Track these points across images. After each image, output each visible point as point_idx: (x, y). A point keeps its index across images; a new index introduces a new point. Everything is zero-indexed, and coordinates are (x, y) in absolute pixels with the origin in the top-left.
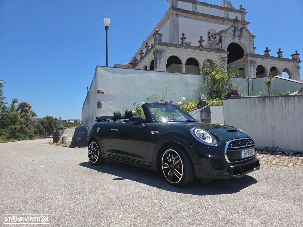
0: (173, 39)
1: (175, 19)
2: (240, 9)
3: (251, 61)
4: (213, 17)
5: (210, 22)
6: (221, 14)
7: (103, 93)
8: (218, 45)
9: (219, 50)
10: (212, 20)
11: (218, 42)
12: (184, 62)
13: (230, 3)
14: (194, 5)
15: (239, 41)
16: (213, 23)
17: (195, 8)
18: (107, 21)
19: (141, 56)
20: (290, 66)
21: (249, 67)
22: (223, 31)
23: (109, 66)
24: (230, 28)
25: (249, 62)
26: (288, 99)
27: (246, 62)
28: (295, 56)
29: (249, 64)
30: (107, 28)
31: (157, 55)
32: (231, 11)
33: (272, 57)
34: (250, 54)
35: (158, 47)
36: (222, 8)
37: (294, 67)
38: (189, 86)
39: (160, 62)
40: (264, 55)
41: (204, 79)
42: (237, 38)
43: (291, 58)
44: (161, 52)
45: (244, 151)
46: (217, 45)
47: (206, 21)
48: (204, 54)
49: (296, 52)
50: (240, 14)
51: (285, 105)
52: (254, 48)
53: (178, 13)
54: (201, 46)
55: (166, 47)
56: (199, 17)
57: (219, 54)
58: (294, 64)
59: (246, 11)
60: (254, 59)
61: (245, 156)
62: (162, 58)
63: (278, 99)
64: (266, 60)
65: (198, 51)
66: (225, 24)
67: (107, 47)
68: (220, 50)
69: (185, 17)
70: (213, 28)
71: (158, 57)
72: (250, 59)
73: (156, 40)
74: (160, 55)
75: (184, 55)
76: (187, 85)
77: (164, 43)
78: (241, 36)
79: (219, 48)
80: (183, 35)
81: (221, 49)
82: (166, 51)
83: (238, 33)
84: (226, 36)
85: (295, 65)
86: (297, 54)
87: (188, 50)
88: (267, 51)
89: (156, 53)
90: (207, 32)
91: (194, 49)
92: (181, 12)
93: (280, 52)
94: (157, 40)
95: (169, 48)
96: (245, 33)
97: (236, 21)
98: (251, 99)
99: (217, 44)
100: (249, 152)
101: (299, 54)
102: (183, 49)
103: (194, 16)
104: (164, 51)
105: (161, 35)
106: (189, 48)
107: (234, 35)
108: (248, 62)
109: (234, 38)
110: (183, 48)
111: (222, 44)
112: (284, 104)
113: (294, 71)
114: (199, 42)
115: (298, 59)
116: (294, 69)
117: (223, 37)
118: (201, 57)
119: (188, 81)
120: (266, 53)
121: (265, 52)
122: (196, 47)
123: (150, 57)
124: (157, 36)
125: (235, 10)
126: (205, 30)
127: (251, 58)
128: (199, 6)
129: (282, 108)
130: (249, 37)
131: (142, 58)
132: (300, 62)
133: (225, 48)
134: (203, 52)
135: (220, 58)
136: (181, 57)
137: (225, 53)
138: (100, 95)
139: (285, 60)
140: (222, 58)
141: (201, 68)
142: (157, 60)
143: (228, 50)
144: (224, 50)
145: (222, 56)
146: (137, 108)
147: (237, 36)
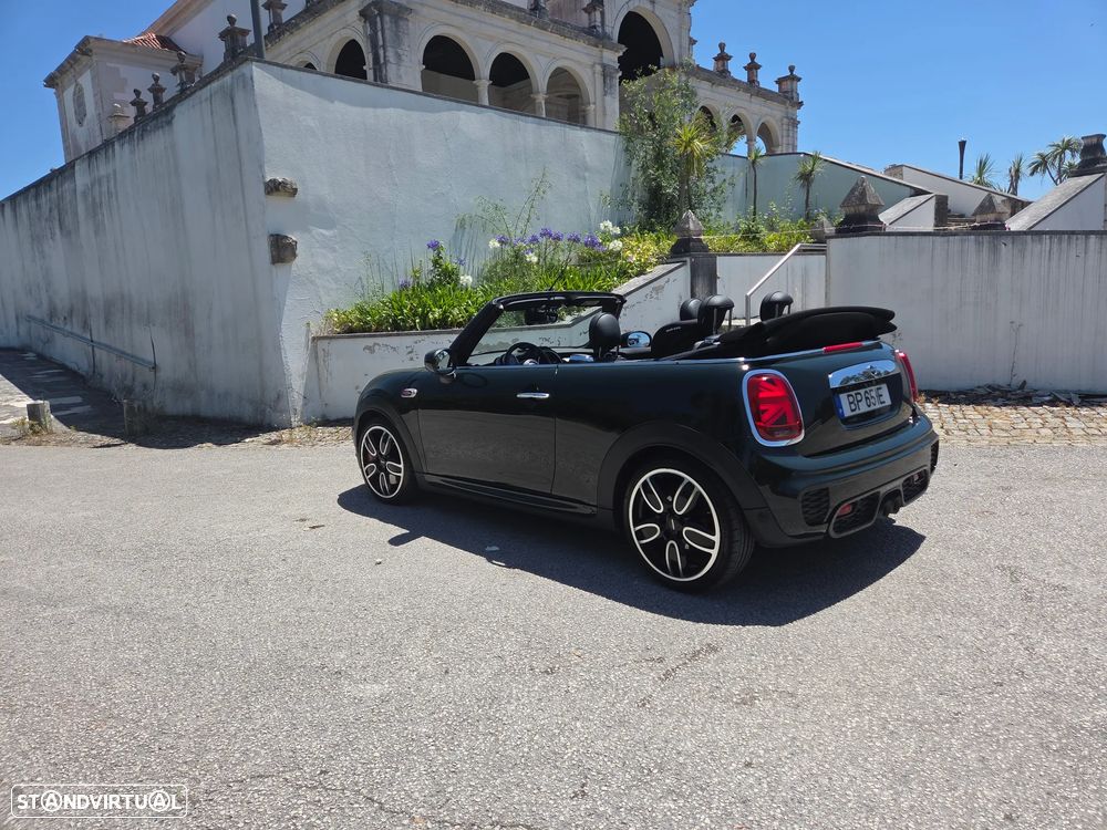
7: (294, 194)
8: (589, 13)
9: (594, 35)
11: (587, 1)
12: (483, 67)
15: (649, 7)
20: (772, 114)
26: (1069, 243)
28: (787, 85)
31: (387, 26)
33: (735, 80)
34: (681, 65)
37: (785, 120)
39: (399, 56)
40: (712, 69)
41: (627, 150)
44: (399, 13)
46: (586, 15)
48: (549, 42)
49: (792, 69)
51: (1059, 259)
52: (693, 42)
54: (536, 7)
57: (595, 51)
58: (783, 109)
60: (693, 82)
62: (406, 41)
63: (1040, 240)
64: (721, 88)
65: (532, 30)
68: (597, 36)
71: (387, 32)
74: (396, 22)
75: (483, 40)
79: (593, 26)
81: (600, 30)
82: (416, 12)
85: (787, 113)
86: (793, 78)
87: (497, 19)
88: (722, 58)
89: (381, 14)
91: (519, 19)
93: (752, 67)
99: (585, 10)
101: (799, 79)
104: (410, 10)
106: (501, 13)
110: (482, 8)
111: (602, 14)
112: (1055, 257)
113: (785, 133)
115: (795, 95)
116: (785, 127)
118: (541, 54)
120: (720, 63)
121: (716, 59)
122: (520, 9)
123: (338, 28)
129: (1049, 268)
132: (801, 104)
133: (613, 28)
134: (547, 35)
135: (598, 68)
136: (472, 48)
137: (612, 48)
138: (277, 201)
139: (766, 95)
140: (604, 66)
141: (541, 98)
142: (384, 47)
143: (621, 40)
144: (609, 38)
145: (605, 61)
146: (436, 263)
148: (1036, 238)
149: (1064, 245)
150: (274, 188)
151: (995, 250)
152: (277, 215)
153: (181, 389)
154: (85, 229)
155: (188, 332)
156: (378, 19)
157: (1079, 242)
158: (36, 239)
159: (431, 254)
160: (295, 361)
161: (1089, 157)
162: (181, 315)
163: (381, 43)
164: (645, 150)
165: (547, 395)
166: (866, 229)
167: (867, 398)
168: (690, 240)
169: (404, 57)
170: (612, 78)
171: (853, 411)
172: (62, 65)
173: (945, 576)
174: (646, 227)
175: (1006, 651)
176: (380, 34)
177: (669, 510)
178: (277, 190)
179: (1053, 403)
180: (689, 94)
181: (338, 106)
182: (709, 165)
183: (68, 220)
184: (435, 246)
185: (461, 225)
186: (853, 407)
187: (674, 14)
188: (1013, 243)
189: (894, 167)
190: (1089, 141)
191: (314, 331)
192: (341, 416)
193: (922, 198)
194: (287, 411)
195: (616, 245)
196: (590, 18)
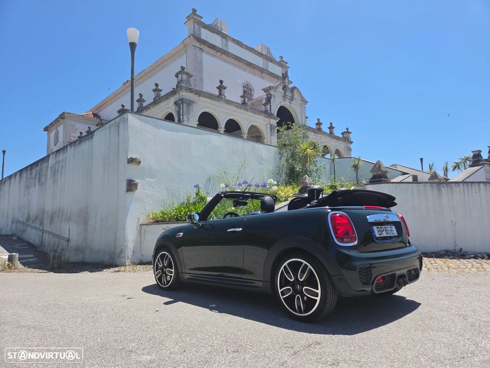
1: (198, 54)
2: (281, 61)
4: (249, 64)
5: (245, 71)
6: (259, 62)
7: (139, 164)
8: (265, 106)
10: (248, 68)
11: (264, 101)
12: (222, 124)
13: (268, 49)
14: (224, 40)
15: (289, 104)
16: (250, 73)
17: (226, 45)
19: (141, 105)
20: (341, 146)
22: (273, 87)
24: (280, 84)
26: (472, 187)
28: (346, 135)
30: (133, 46)
31: (184, 108)
32: (271, 61)
33: (325, 132)
35: (185, 95)
36: (260, 55)
37: (346, 148)
38: (263, 162)
39: (188, 119)
40: (315, 128)
41: (280, 153)
42: (288, 101)
43: (341, 136)
44: (190, 103)
47: (240, 68)
48: (249, 115)
49: (347, 129)
50: (281, 68)
51: (468, 194)
52: (307, 118)
53: (202, 46)
54: (244, 103)
55: (197, 96)
56: (230, 60)
57: (268, 119)
58: (345, 144)
59: (287, 65)
62: (191, 112)
64: (319, 135)
65: (243, 111)
66: (263, 78)
68: (268, 114)
69: (213, 55)
70: (249, 81)
71: (184, 110)
73: (183, 83)
74: (188, 106)
75: (223, 114)
76: (260, 160)
77: (194, 89)
78: (292, 99)
79: (267, 111)
80: (221, 82)
81: (269, 112)
82: (197, 103)
83: (289, 94)
84: (275, 95)
85: (347, 145)
86: (348, 132)
87: (228, 107)
88: (319, 124)
89: (182, 103)
90: (242, 85)
91: (237, 107)
92: (206, 47)
93: (331, 128)
95: (201, 98)
96: (296, 95)
97: (286, 77)
99: (263, 105)
101: (351, 133)
102: (222, 104)
103: (224, 57)
104: (195, 102)
105: (189, 76)
106: (230, 104)
107: (285, 96)
109: (285, 100)
110: (223, 102)
111: (270, 106)
112: (466, 192)
113: (346, 153)
115: (349, 139)
116: (346, 151)
117: (272, 97)
118: (246, 120)
119: (262, 155)
120: (318, 126)
121: (316, 124)
122: (237, 103)
124: (185, 77)
125: (275, 61)
128: (231, 44)
129: (464, 197)
130: (300, 102)
132: (352, 142)
133: (275, 111)
134: (248, 113)
135: (269, 126)
136: (218, 117)
137: (274, 119)
138: (132, 166)
139: (337, 138)
140: (271, 125)
141: (245, 136)
142: (183, 115)
143: (278, 116)
144: (273, 115)
145: (271, 123)
146: (197, 194)
147: (287, 98)
148: (457, 185)
149: (470, 188)
150: (131, 161)
151: (439, 190)
152: (132, 172)
153: (78, 250)
154: (49, 182)
155: (86, 224)
156: (181, 105)
157: (476, 186)
158: (27, 187)
159: (195, 190)
160: (131, 235)
161: (476, 159)
162: (84, 217)
163: (181, 113)
164: (286, 154)
165: (241, 229)
166: (382, 181)
167: (386, 230)
168: (307, 187)
169: (190, 119)
170: (274, 129)
171: (380, 235)
172: (52, 123)
173: (432, 318)
174: (288, 183)
175: (464, 345)
176: (181, 110)
177: (296, 279)
178: (133, 161)
179: (476, 257)
180: (305, 137)
181: (162, 131)
182: (314, 160)
183: (43, 179)
184: (197, 186)
185: (209, 179)
186: (380, 233)
187: (299, 108)
188: (447, 187)
189: (393, 165)
190: (475, 153)
191: (141, 222)
192: (148, 261)
193: (407, 176)
194: (124, 257)
195: (275, 188)
196: (265, 108)
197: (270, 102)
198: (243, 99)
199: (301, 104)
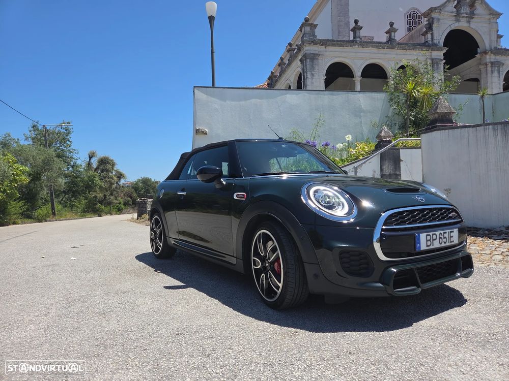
0: (339, 32)
3: (492, 63)
7: (206, 134)
8: (425, 36)
9: (428, 46)
11: (425, 30)
12: (358, 72)
15: (466, 25)
18: (212, 8)
19: (282, 68)
21: (489, 75)
22: (435, 8)
23: (216, 86)
24: (448, 1)
25: (490, 65)
27: (483, 65)
29: (489, 69)
30: (211, 19)
31: (308, 63)
34: (491, 50)
35: (309, 49)
38: (362, 114)
39: (313, 75)
41: (391, 100)
42: (464, 20)
45: (427, 235)
46: (423, 37)
48: (397, 54)
52: (500, 37)
54: (390, 40)
55: (323, 47)
57: (428, 53)
60: (499, 58)
61: (427, 246)
62: (317, 68)
65: (386, 50)
67: (212, 53)
70: (416, 6)
71: (308, 66)
72: (490, 59)
74: (312, 62)
75: (357, 60)
76: (357, 112)
77: (319, 40)
78: (472, 15)
79: (427, 42)
80: (356, 22)
81: (430, 42)
82: (322, 55)
83: (465, 10)
84: (441, 17)
87: (366, 50)
89: (306, 58)
90: (405, 14)
91: (377, 47)
94: (307, 36)
95: (329, 48)
96: (479, 9)
98: (478, 128)
99: (422, 35)
100: (440, 238)
102: (356, 49)
104: (320, 55)
105: (314, 26)
106: (367, 46)
107: (458, 15)
108: (486, 65)
109: (458, 21)
110: (357, 46)
111: (432, 35)
114: (387, 33)
117: (435, 21)
118: (390, 61)
119: (361, 106)
122: (381, 43)
123: (296, 68)
124: (308, 29)
126: (401, 10)
127: (493, 57)
130: (488, 17)
131: (282, 72)
133: (440, 40)
134: (394, 51)
135: (429, 61)
137: (439, 49)
138: (200, 136)
140: (433, 59)
142: (306, 72)
143: (445, 45)
144: (437, 45)
145: (433, 57)
147: (463, 17)
156: (305, 61)
169: (315, 75)
170: (438, 64)
176: (305, 67)
187: (486, 25)
196: (425, 38)
197: (432, 30)
198: (388, 35)
199: (490, 19)
